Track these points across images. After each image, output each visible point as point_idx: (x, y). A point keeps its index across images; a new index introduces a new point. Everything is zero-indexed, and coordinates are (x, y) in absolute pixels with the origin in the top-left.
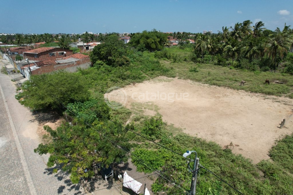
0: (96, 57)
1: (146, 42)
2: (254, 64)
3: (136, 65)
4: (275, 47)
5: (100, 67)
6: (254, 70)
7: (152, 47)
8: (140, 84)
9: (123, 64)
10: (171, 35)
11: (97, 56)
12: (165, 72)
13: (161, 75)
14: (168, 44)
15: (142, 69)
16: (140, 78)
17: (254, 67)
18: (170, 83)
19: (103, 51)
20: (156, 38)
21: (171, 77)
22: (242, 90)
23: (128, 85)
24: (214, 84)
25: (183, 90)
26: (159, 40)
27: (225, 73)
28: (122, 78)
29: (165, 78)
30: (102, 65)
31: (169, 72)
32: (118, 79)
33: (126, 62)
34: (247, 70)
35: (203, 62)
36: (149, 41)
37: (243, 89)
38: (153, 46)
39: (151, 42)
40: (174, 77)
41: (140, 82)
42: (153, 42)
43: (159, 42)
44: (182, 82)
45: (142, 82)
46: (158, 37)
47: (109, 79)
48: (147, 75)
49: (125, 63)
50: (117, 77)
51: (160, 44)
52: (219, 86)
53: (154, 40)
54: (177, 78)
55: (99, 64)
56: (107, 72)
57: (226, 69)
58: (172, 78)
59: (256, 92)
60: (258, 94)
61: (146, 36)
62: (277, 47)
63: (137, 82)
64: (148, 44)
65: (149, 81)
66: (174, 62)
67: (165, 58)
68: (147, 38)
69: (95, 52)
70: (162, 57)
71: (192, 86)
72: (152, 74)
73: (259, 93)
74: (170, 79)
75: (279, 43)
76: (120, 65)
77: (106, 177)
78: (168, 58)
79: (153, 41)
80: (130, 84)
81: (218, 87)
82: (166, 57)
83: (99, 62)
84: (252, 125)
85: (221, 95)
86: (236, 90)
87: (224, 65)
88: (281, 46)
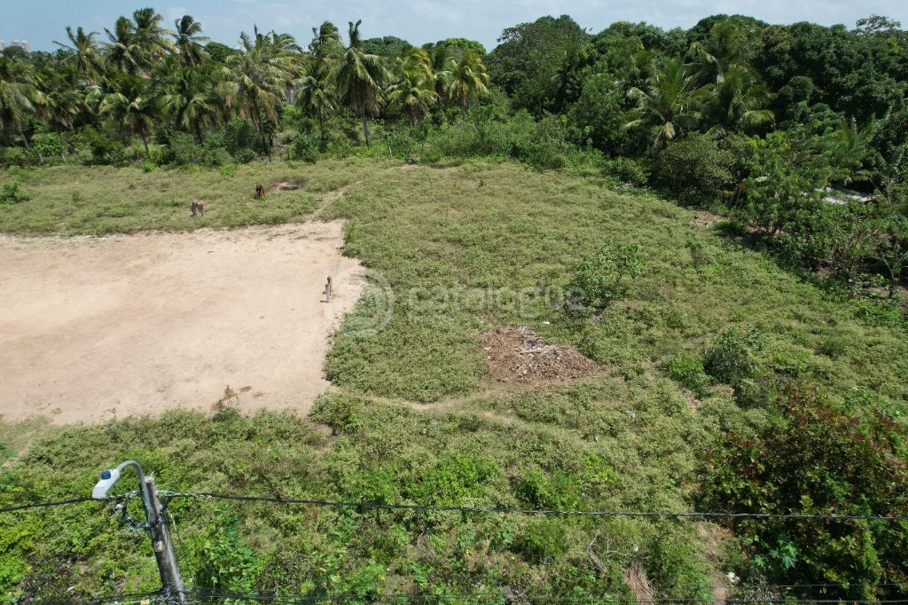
2: (211, 146)
4: (250, 93)
6: (216, 164)
17: (214, 155)
22: (205, 229)
27: (132, 187)
34: (197, 167)
35: (35, 162)
37: (204, 225)
52: (129, 232)
57: (132, 173)
59: (243, 225)
60: (251, 229)
62: (254, 91)
71: (21, 254)
73: (252, 225)
75: (256, 80)
81: (124, 237)
84: (262, 317)
85: (146, 260)
86: (186, 233)
87: (121, 162)
88: (263, 88)
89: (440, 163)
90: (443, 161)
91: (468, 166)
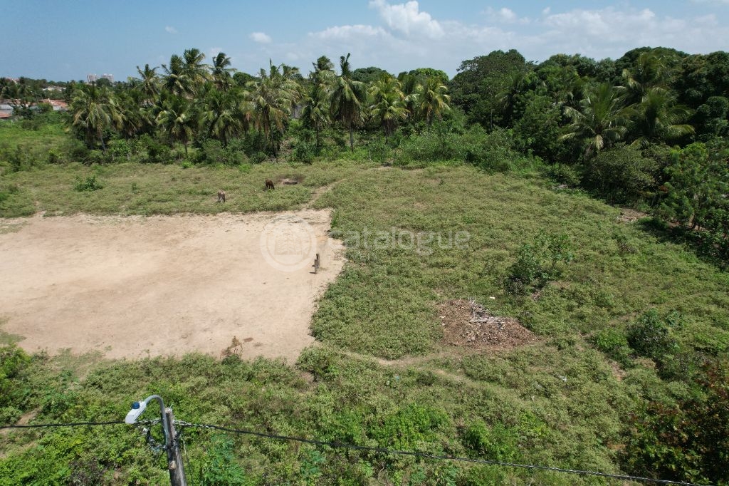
2: (233, 150)
6: (236, 163)
18: (22, 235)
21: (17, 216)
22: (225, 213)
24: (155, 212)
25: (71, 246)
27: (174, 180)
31: (7, 203)
34: (222, 166)
35: (109, 161)
37: (225, 210)
40: (29, 214)
52: (169, 214)
54: (39, 216)
57: (176, 169)
58: (22, 219)
59: (254, 211)
60: (260, 214)
62: (267, 109)
66: (14, 171)
71: (94, 228)
73: (261, 211)
74: (14, 221)
75: (269, 100)
81: (166, 218)
84: (264, 283)
85: (180, 235)
86: (211, 216)
87: (167, 160)
88: (274, 106)
89: (409, 166)
90: (411, 164)
91: (431, 168)
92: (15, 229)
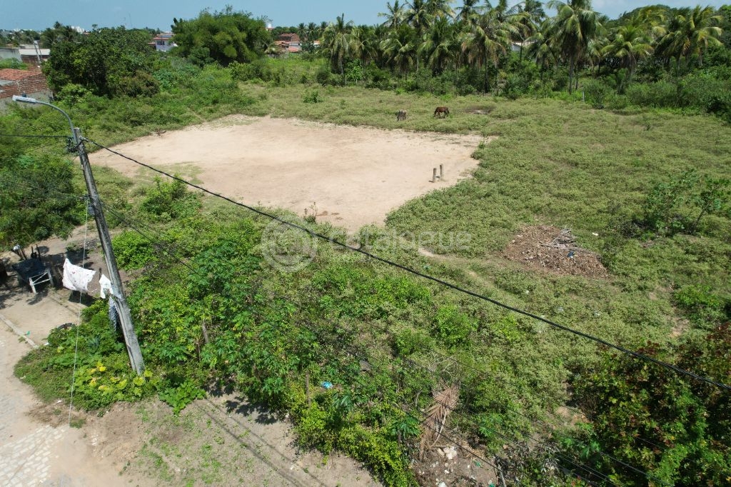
0: (63, 77)
1: (210, 41)
2: (443, 80)
3: (178, 95)
4: (480, 40)
5: (74, 100)
6: (442, 93)
7: (226, 54)
8: (176, 132)
9: (139, 91)
10: (293, 30)
11: (65, 73)
12: (243, 106)
13: (233, 113)
14: (274, 49)
15: (189, 104)
16: (178, 121)
17: (442, 87)
18: (249, 127)
19: (79, 58)
20: (236, 30)
21: (256, 115)
22: (400, 130)
23: (144, 135)
24: (346, 123)
25: (272, 138)
26: (244, 35)
27: (381, 102)
28: (132, 122)
29: (240, 117)
30: (81, 95)
31: (254, 106)
32: (120, 125)
33: (147, 86)
34: (429, 94)
35: (342, 84)
36: (217, 38)
37: (401, 127)
38: (231, 51)
39: (224, 42)
40: (263, 115)
41: (176, 129)
42: (229, 43)
43: (244, 42)
44: (279, 122)
45: (181, 128)
46: (241, 29)
47: (97, 126)
48: (200, 114)
49: (144, 88)
50: (116, 120)
51: (251, 47)
52: (355, 125)
53: (232, 35)
54: (268, 117)
55: (73, 93)
56: (93, 111)
57: (390, 95)
58: (257, 118)
59: (424, 130)
60: (429, 134)
61: (210, 26)
62: (484, 39)
63: (169, 129)
64: (217, 45)
65: (199, 126)
66: (276, 85)
67: (256, 80)
68: (214, 31)
69: (56, 62)
70: (250, 77)
71: (297, 128)
72: (211, 111)
73: (431, 131)
74: (251, 118)
75: (489, 32)
76: (132, 95)
77: (32, 283)
78: (264, 80)
79: (230, 38)
80: (149, 134)
82: (261, 76)
83: (71, 87)
84: (383, 182)
85: (351, 140)
86: (387, 130)
87: (386, 88)
88: (491, 38)
89: (625, 110)
90: (629, 108)
91: (649, 115)
92: (248, 123)
